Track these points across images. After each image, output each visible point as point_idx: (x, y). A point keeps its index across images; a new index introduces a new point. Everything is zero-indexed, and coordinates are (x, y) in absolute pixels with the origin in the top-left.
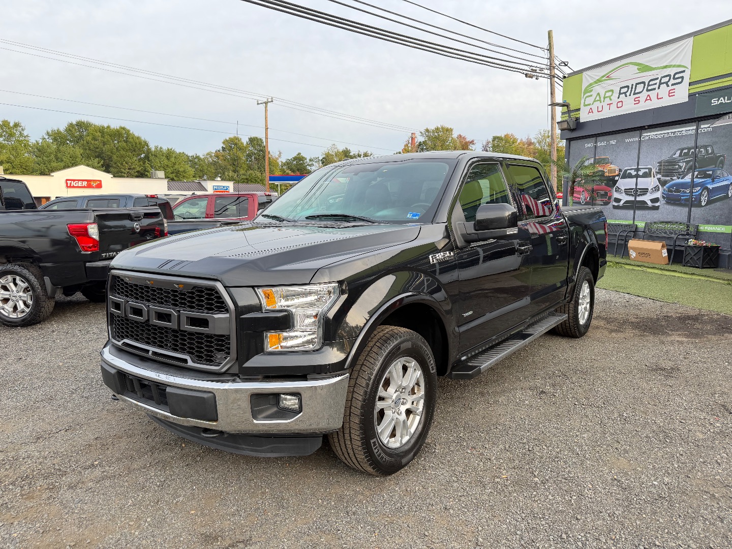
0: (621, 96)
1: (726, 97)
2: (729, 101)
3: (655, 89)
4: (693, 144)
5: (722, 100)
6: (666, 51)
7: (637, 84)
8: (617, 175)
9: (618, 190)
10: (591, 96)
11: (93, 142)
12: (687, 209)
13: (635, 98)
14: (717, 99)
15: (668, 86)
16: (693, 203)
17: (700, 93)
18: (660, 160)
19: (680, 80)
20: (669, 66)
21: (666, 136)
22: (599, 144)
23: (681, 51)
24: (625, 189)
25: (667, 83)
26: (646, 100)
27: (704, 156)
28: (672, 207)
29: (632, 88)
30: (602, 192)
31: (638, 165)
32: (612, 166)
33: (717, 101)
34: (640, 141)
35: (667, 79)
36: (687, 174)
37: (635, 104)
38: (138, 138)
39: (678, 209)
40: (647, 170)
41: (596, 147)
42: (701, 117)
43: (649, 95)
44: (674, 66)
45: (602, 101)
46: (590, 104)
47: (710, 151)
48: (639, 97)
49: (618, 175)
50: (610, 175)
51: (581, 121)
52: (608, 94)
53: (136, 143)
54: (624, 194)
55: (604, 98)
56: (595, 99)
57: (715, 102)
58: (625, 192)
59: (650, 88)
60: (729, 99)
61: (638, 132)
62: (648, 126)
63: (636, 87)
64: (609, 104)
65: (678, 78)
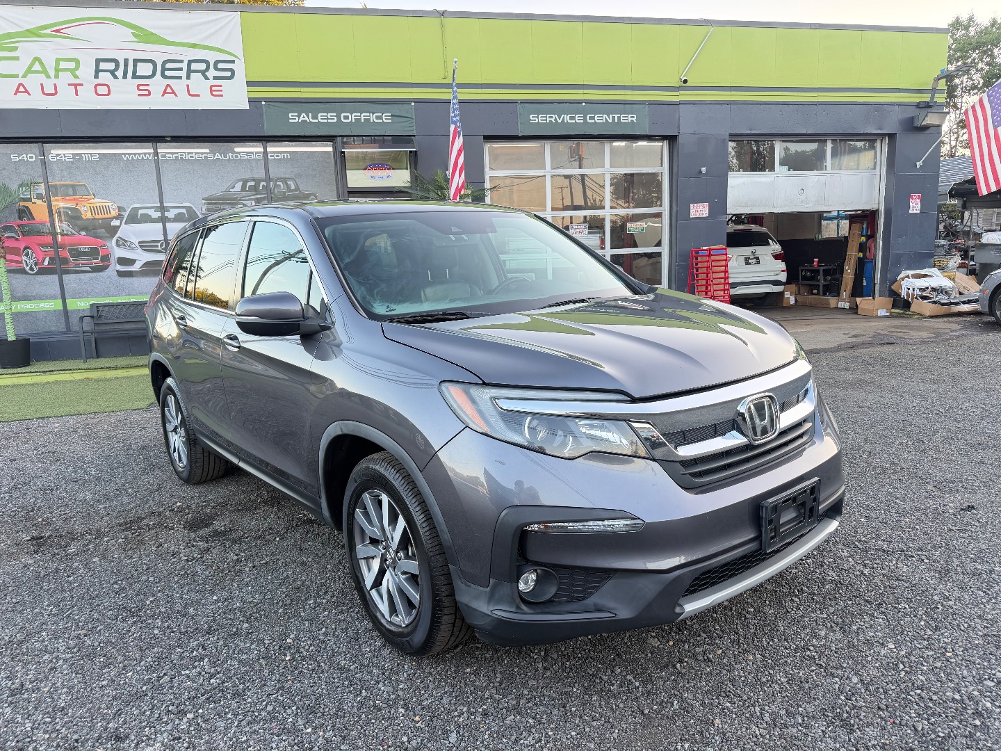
0: (101, 74)
1: (310, 114)
2: (317, 121)
4: (262, 175)
5: (304, 117)
6: (189, 19)
7: (136, 61)
8: (117, 218)
9: (122, 243)
10: (17, 58)
13: (138, 86)
14: (296, 114)
15: (207, 78)
17: (268, 100)
18: (205, 196)
19: (228, 74)
20: (205, 46)
21: (211, 157)
22: (51, 157)
23: (221, 28)
24: (139, 243)
25: (203, 73)
26: (165, 92)
27: (285, 193)
29: (126, 65)
30: (82, 248)
31: (161, 202)
32: (96, 200)
33: (297, 118)
34: (157, 162)
35: (203, 66)
37: (139, 95)
40: (184, 211)
41: (44, 163)
42: (274, 137)
43: (168, 86)
44: (212, 49)
45: (52, 73)
46: (17, 76)
47: (293, 187)
48: (148, 85)
49: (119, 217)
50: (97, 217)
52: (63, 65)
54: (140, 250)
55: (57, 70)
56: (30, 67)
57: (293, 118)
58: (141, 246)
59: (167, 73)
60: (315, 117)
61: (150, 144)
62: (172, 137)
63: (135, 66)
64: (76, 85)
65: (222, 70)
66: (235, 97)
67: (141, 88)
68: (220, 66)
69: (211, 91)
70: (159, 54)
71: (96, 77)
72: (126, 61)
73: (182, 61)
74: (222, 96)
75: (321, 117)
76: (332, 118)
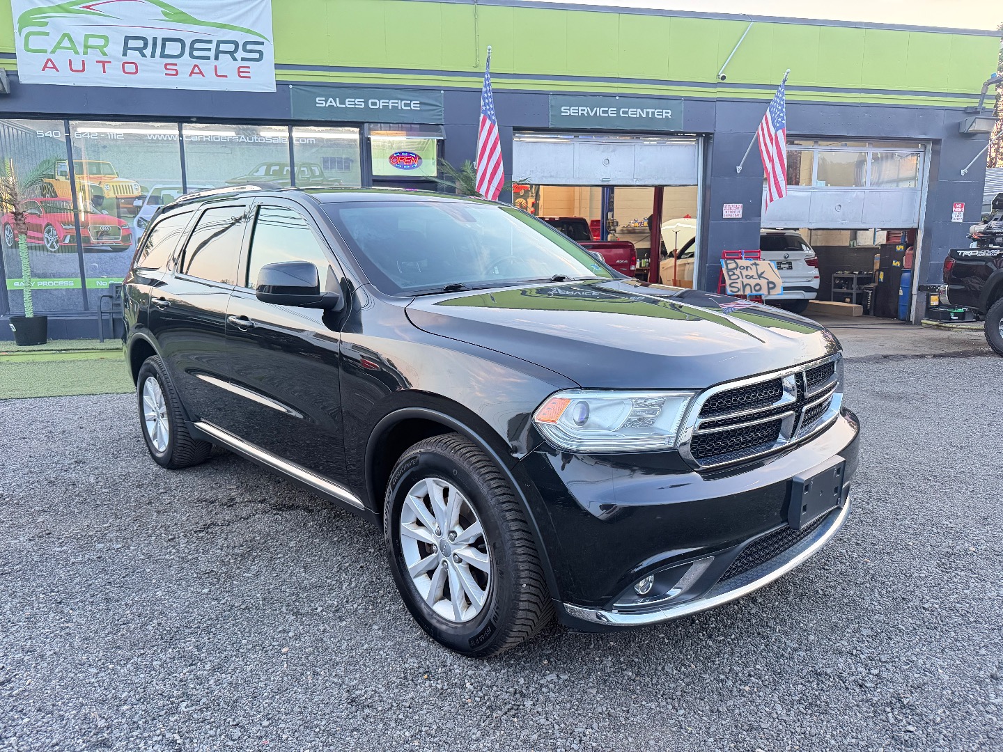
0: (129, 52)
1: (338, 99)
2: (344, 106)
3: (208, 58)
5: (331, 101)
7: (165, 40)
8: (139, 198)
9: (143, 223)
10: (47, 34)
13: (166, 65)
14: (324, 99)
15: (235, 59)
17: (295, 84)
18: (229, 179)
19: (257, 56)
20: (233, 28)
21: (236, 140)
23: (252, 9)
25: (231, 53)
26: (192, 72)
27: (310, 178)
29: (155, 44)
30: (104, 227)
31: (184, 183)
32: (119, 179)
33: (324, 102)
34: (181, 142)
35: (231, 47)
37: (166, 74)
41: (69, 140)
42: (301, 121)
43: (197, 66)
44: (242, 30)
45: (81, 49)
46: (45, 51)
47: (317, 173)
48: (176, 65)
50: (119, 196)
51: (23, 80)
52: (92, 42)
55: (86, 47)
56: (59, 43)
57: (320, 102)
59: (196, 53)
60: (343, 102)
61: (176, 124)
62: (197, 118)
63: (163, 46)
64: (104, 63)
65: (251, 51)
66: (262, 80)
67: (168, 67)
68: (249, 47)
69: (239, 72)
70: (188, 33)
71: (125, 54)
72: (155, 39)
73: (210, 42)
74: (249, 77)
75: (349, 103)
76: (360, 103)
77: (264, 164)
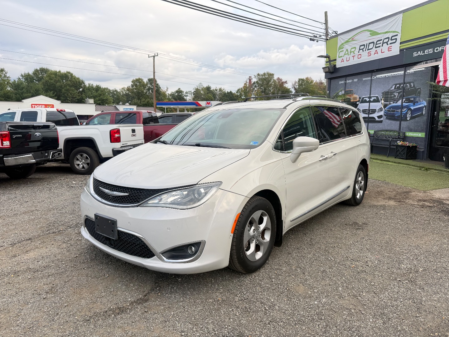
1: (422, 52)
2: (424, 54)
3: (380, 47)
4: (402, 81)
5: (419, 53)
6: (387, 22)
7: (369, 43)
8: (358, 101)
10: (343, 51)
11: (50, 81)
12: (398, 122)
13: (369, 52)
15: (388, 44)
16: (402, 118)
17: (407, 49)
18: (383, 92)
19: (394, 41)
20: (389, 32)
22: (348, 82)
23: (395, 22)
24: (363, 110)
26: (375, 53)
27: (409, 88)
28: (390, 121)
29: (367, 46)
31: (370, 95)
32: (355, 95)
34: (371, 80)
35: (387, 40)
36: (399, 100)
37: (368, 56)
38: (78, 79)
39: (393, 122)
40: (375, 98)
41: (346, 83)
42: (407, 64)
43: (376, 50)
44: (391, 32)
45: (349, 54)
46: (342, 57)
47: (412, 86)
48: (371, 52)
50: (354, 101)
51: (337, 67)
52: (353, 50)
53: (76, 82)
54: (362, 113)
55: (351, 52)
56: (345, 53)
57: (415, 54)
59: (377, 46)
60: (424, 52)
61: (370, 74)
62: (376, 70)
63: (369, 45)
64: (353, 56)
65: (394, 39)
66: (395, 50)
67: (369, 53)
68: (393, 38)
69: (388, 49)
70: (375, 39)
71: (359, 52)
72: (367, 44)
73: (381, 40)
74: (391, 50)
75: (426, 52)
76: (431, 51)
77: (394, 85)
